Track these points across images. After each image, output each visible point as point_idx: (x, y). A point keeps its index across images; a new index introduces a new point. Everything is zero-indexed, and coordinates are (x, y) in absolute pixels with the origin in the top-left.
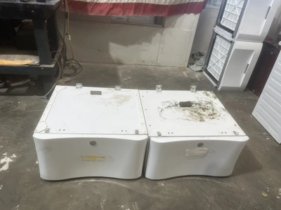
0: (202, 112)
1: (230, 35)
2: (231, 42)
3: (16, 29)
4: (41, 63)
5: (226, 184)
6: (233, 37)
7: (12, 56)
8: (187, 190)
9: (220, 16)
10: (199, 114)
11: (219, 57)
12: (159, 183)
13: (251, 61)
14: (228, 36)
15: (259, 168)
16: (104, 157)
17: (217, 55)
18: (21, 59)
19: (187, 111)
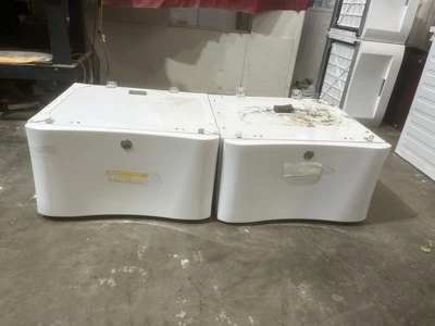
0: (312, 118)
1: (353, 34)
2: (355, 45)
3: (22, 18)
4: (54, 61)
5: (355, 233)
6: (358, 36)
7: (11, 53)
8: (289, 239)
9: (337, 13)
10: (306, 120)
11: (338, 74)
12: (241, 228)
13: (389, 74)
14: (350, 37)
15: (413, 216)
16: (146, 176)
17: (335, 71)
18: (25, 56)
19: (286, 117)
